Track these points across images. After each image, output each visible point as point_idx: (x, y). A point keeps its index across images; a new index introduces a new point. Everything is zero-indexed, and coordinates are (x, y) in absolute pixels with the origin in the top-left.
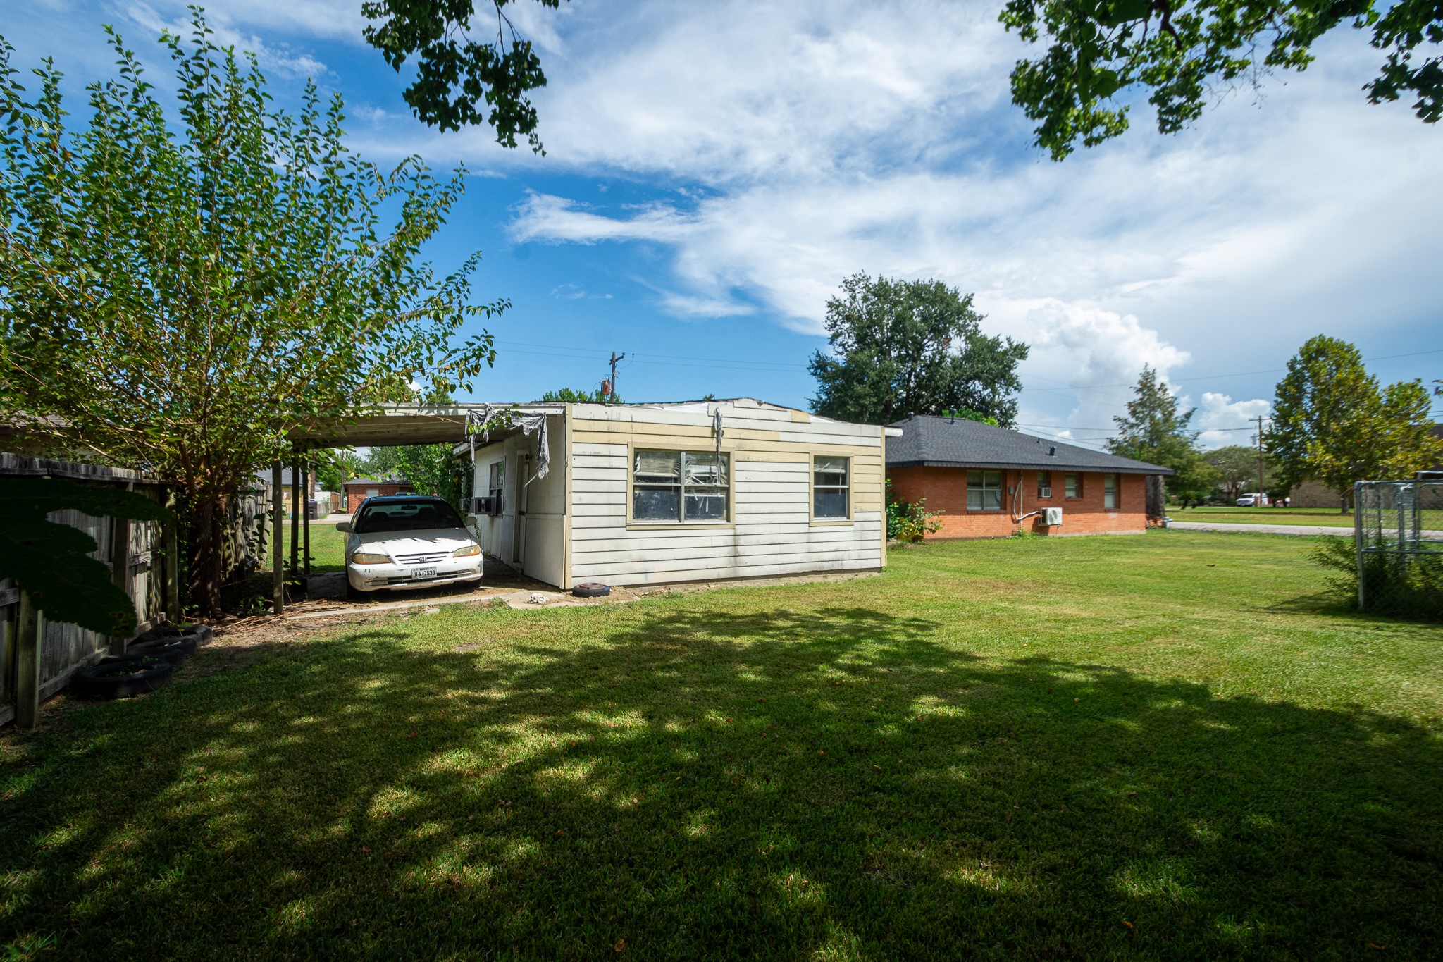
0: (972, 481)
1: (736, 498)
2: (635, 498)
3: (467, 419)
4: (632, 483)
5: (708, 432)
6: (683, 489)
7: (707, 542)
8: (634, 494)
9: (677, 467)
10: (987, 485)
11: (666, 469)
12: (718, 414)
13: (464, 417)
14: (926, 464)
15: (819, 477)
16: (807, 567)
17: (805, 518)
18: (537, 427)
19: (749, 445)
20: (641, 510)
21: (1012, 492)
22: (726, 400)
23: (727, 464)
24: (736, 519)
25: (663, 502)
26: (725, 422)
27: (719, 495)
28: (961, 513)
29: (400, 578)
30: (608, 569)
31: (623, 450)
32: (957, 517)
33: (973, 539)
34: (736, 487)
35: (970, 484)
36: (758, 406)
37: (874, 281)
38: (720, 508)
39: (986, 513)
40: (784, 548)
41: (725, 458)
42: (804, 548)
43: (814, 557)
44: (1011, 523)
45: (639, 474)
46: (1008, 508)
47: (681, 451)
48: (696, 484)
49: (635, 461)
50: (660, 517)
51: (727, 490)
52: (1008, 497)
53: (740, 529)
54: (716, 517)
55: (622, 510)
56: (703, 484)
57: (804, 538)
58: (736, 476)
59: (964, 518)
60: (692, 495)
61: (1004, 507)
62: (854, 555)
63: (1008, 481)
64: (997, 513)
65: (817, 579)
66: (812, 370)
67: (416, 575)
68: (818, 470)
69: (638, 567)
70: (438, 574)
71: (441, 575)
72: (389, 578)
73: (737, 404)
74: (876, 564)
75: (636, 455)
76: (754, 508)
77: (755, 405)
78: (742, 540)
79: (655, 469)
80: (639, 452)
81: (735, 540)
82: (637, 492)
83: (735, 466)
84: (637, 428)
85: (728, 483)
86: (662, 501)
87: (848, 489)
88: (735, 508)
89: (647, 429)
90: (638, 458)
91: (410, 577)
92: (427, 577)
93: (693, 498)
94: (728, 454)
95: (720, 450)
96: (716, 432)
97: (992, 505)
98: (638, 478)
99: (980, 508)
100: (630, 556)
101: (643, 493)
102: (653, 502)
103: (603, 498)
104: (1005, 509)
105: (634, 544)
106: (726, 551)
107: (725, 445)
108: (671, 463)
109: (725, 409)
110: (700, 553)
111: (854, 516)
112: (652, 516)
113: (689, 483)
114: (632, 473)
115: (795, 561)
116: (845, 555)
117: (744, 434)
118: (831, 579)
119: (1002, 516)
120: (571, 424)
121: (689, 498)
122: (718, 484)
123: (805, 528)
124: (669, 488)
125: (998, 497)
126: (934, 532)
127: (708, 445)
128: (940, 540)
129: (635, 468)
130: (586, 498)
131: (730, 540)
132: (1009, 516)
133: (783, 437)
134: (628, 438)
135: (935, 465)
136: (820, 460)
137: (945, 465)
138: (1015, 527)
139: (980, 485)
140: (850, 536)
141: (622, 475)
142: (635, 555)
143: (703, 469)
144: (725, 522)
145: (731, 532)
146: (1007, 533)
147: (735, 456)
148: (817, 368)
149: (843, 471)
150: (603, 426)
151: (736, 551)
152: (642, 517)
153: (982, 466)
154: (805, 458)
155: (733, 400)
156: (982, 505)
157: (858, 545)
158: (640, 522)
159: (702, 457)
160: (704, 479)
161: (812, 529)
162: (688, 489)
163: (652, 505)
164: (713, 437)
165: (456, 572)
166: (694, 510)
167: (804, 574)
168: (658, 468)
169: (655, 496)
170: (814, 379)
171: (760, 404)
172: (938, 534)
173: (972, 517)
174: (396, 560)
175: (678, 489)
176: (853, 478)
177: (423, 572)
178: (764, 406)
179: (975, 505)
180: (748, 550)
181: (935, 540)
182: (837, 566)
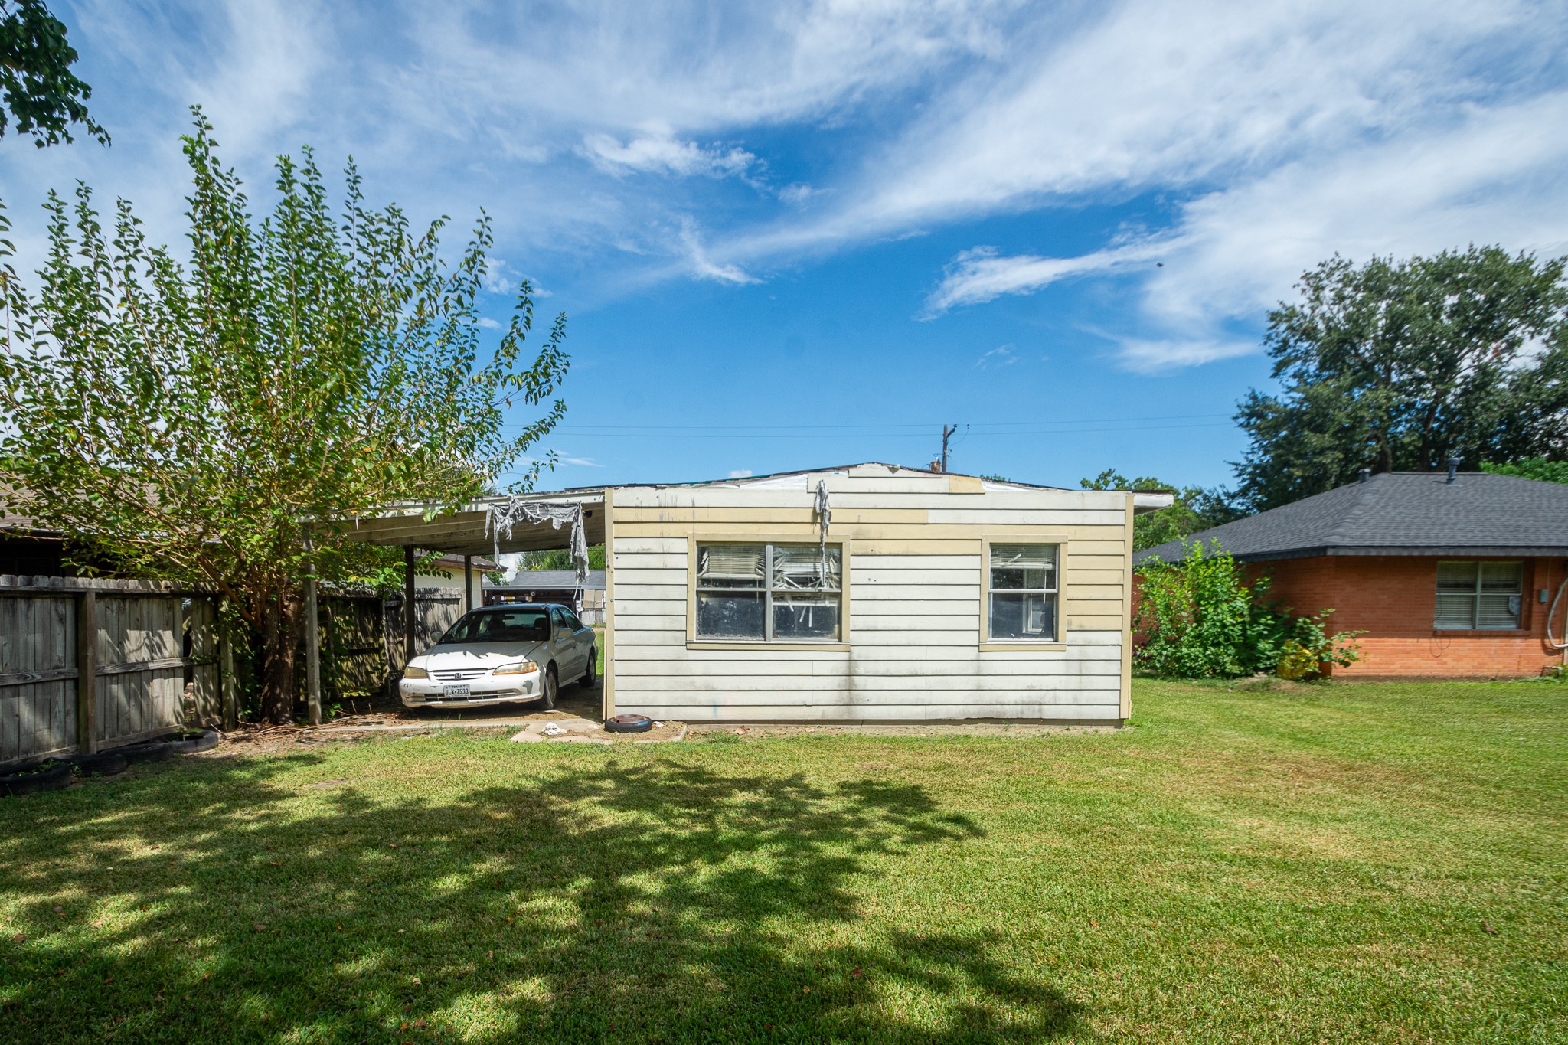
0: (1450, 578)
1: (851, 607)
2: (700, 608)
3: (489, 514)
4: (694, 586)
5: (807, 516)
6: (769, 596)
7: (805, 668)
8: (699, 602)
9: (762, 565)
10: (1484, 586)
11: (746, 568)
12: (821, 492)
13: (485, 513)
14: (1330, 553)
15: (1002, 577)
16: (973, 712)
17: (972, 640)
18: (571, 519)
19: (874, 531)
20: (709, 623)
21: (1545, 598)
22: (838, 469)
23: (839, 560)
24: (851, 637)
25: (741, 613)
26: (832, 501)
27: (827, 604)
28: (1418, 634)
29: (435, 695)
30: (663, 698)
31: (681, 545)
32: (1410, 642)
33: (1445, 679)
34: (851, 592)
35: (1443, 586)
36: (890, 474)
37: (1359, 267)
38: (827, 622)
39: (1480, 635)
40: (933, 682)
41: (836, 551)
42: (972, 682)
43: (987, 697)
44: (1541, 653)
45: (706, 576)
46: (1535, 627)
47: (766, 543)
48: (793, 589)
49: (700, 558)
50: (736, 633)
51: (838, 596)
52: (1536, 608)
53: (857, 653)
54: (822, 635)
55: (681, 623)
56: (800, 589)
57: (971, 668)
58: (851, 576)
59: (1425, 643)
60: (785, 604)
61: (1525, 625)
62: (1064, 697)
63: (1536, 579)
64: (1508, 635)
65: (993, 730)
66: (1242, 420)
67: (448, 693)
68: (1000, 564)
69: (704, 698)
70: (472, 693)
71: (476, 695)
72: (426, 695)
73: (853, 472)
74: (1112, 713)
75: (701, 551)
76: (881, 623)
77: (886, 472)
78: (862, 668)
79: (728, 568)
80: (703, 548)
81: (849, 668)
82: (703, 599)
83: (850, 562)
84: (701, 515)
85: (840, 587)
86: (739, 611)
87: (1057, 594)
88: (849, 622)
89: (714, 515)
90: (705, 556)
91: (442, 695)
92: (460, 696)
93: (787, 608)
94: (840, 545)
95: (825, 540)
96: (820, 515)
97: (1499, 622)
98: (704, 582)
99: (1467, 627)
100: (693, 683)
101: (711, 601)
102: (726, 613)
103: (656, 607)
104: (1528, 628)
105: (698, 668)
106: (834, 683)
107: (834, 533)
108: (753, 560)
109: (833, 481)
110: (794, 683)
111: (1065, 636)
112: (727, 631)
113: (783, 587)
114: (695, 576)
115: (954, 701)
116: (1049, 697)
117: (865, 516)
118: (1014, 731)
119: (1518, 641)
120: (611, 515)
121: (781, 608)
122: (826, 588)
123: (972, 653)
124: (752, 595)
125: (1514, 606)
126: (1347, 664)
127: (808, 533)
128: (1356, 678)
129: (700, 569)
130: (633, 608)
131: (842, 668)
132: (1537, 642)
133: (933, 517)
134: (688, 529)
135: (1351, 553)
136: (999, 549)
137: (1384, 553)
138: (1551, 661)
139: (1472, 586)
140: (1060, 667)
141: (680, 577)
142: (700, 682)
143: (804, 568)
144: (835, 641)
145: (845, 656)
146: (1529, 671)
147: (849, 548)
148: (1250, 416)
149: (1050, 567)
150: (654, 515)
151: (852, 683)
152: (711, 633)
153: (1474, 553)
154: (975, 547)
155: (847, 468)
156: (1472, 621)
157: (1074, 683)
158: (709, 639)
159: (799, 550)
160: (804, 582)
161: (983, 656)
162: (779, 596)
163: (725, 617)
164: (814, 522)
165: (496, 692)
166: (787, 624)
167: (969, 721)
168: (734, 568)
169: (730, 604)
170: (1243, 432)
171: (893, 469)
172: (1355, 669)
173: (1445, 641)
174: (431, 675)
175: (763, 595)
176: (1066, 577)
177: (455, 690)
178: (900, 473)
179: (1459, 621)
180: (871, 683)
181: (1349, 678)
182: (1030, 713)
